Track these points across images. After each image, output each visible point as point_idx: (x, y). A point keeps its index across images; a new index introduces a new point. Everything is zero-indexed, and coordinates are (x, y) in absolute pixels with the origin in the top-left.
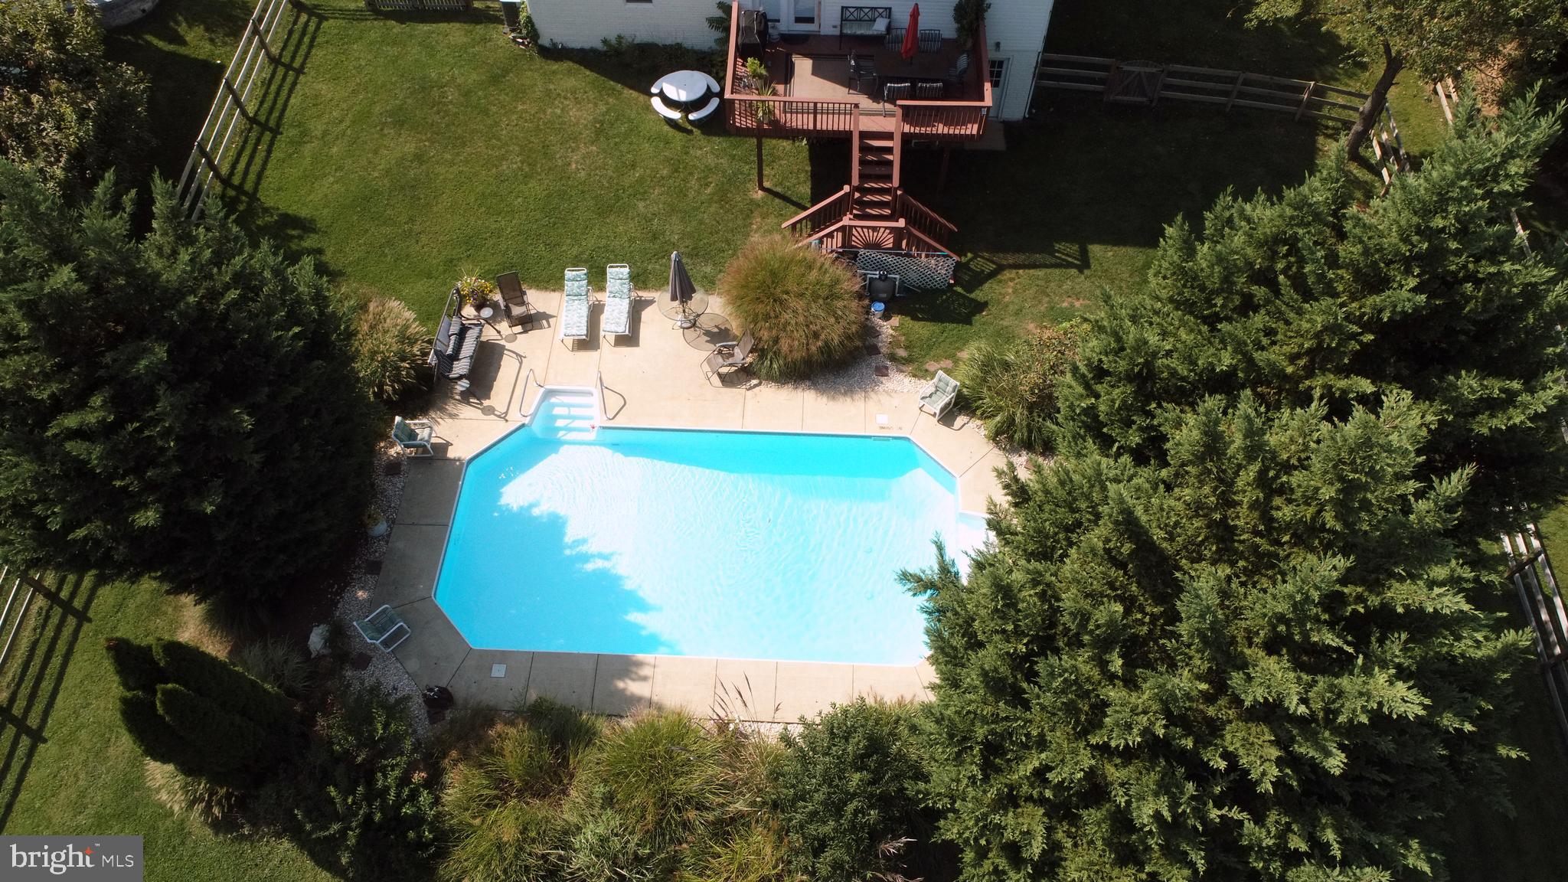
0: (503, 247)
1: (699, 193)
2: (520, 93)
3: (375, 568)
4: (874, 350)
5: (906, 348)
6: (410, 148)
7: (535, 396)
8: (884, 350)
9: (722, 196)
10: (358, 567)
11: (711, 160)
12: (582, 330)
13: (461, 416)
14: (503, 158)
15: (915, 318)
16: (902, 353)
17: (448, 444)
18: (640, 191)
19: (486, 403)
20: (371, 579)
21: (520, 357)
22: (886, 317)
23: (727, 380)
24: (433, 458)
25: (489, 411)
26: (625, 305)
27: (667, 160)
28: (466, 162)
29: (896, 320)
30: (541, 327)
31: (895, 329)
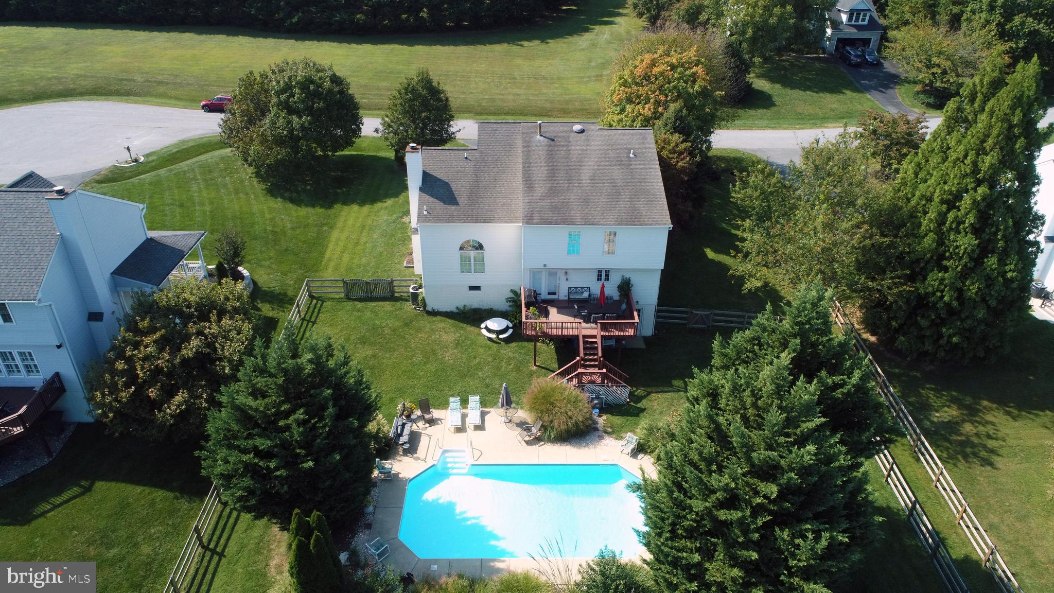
0: (416, 392)
1: (506, 368)
2: (419, 330)
3: (369, 526)
4: (596, 429)
5: (611, 428)
6: (369, 352)
7: (439, 453)
8: (601, 429)
9: (517, 369)
10: (361, 526)
11: (511, 354)
12: (459, 423)
13: (404, 461)
14: (413, 356)
15: (613, 415)
16: (610, 430)
17: (399, 473)
18: (479, 367)
19: (415, 455)
20: (367, 531)
21: (430, 436)
22: (600, 416)
23: (528, 443)
24: (392, 479)
25: (418, 458)
26: (478, 413)
27: (490, 355)
28: (396, 358)
29: (605, 417)
30: (438, 424)
31: (605, 420)
